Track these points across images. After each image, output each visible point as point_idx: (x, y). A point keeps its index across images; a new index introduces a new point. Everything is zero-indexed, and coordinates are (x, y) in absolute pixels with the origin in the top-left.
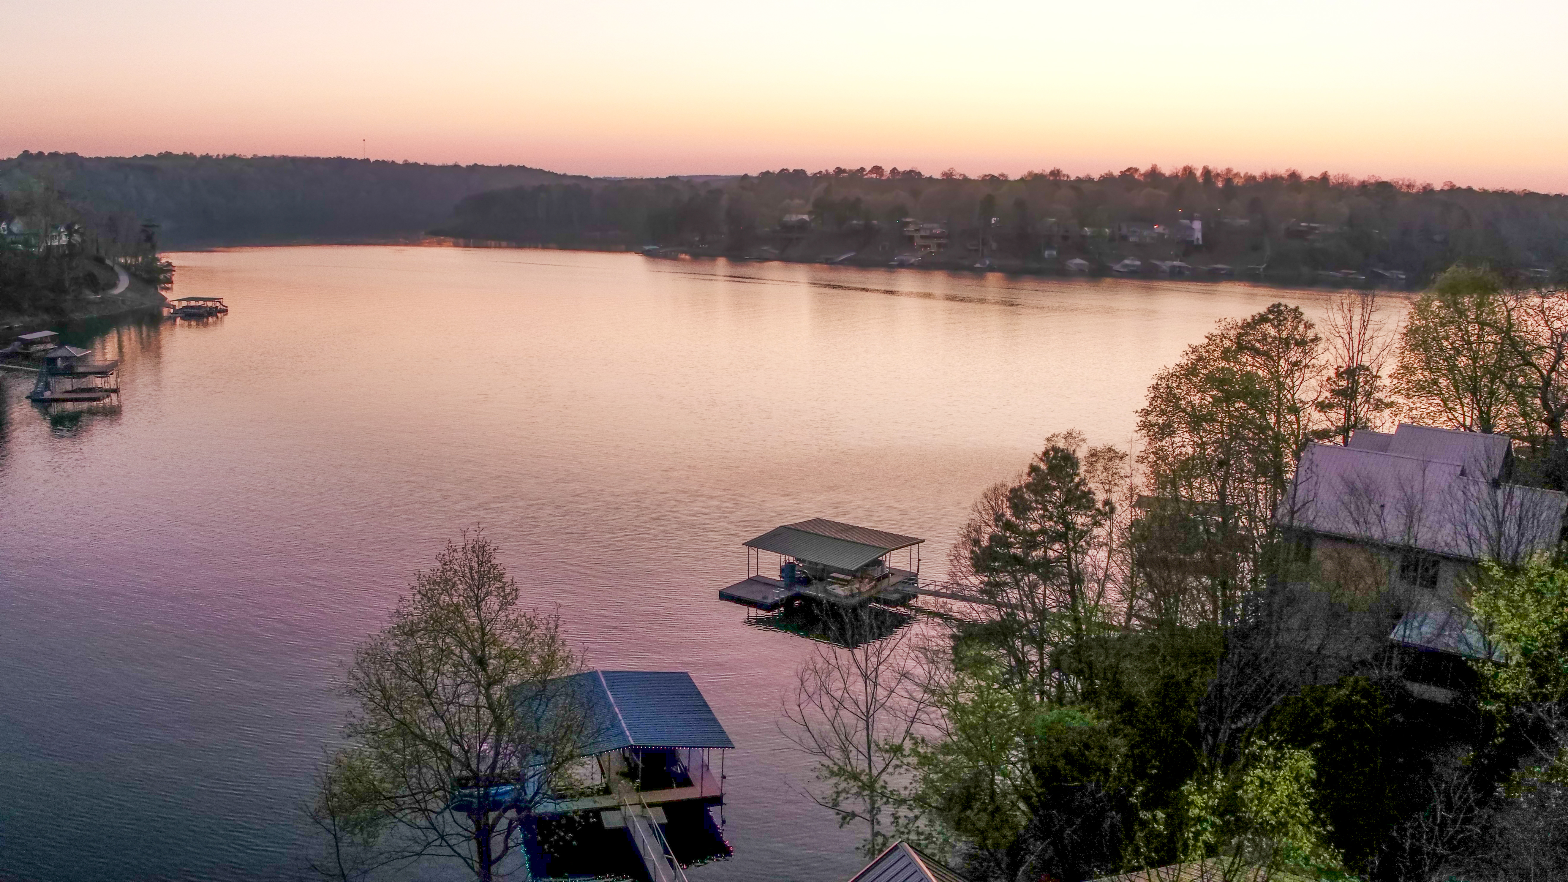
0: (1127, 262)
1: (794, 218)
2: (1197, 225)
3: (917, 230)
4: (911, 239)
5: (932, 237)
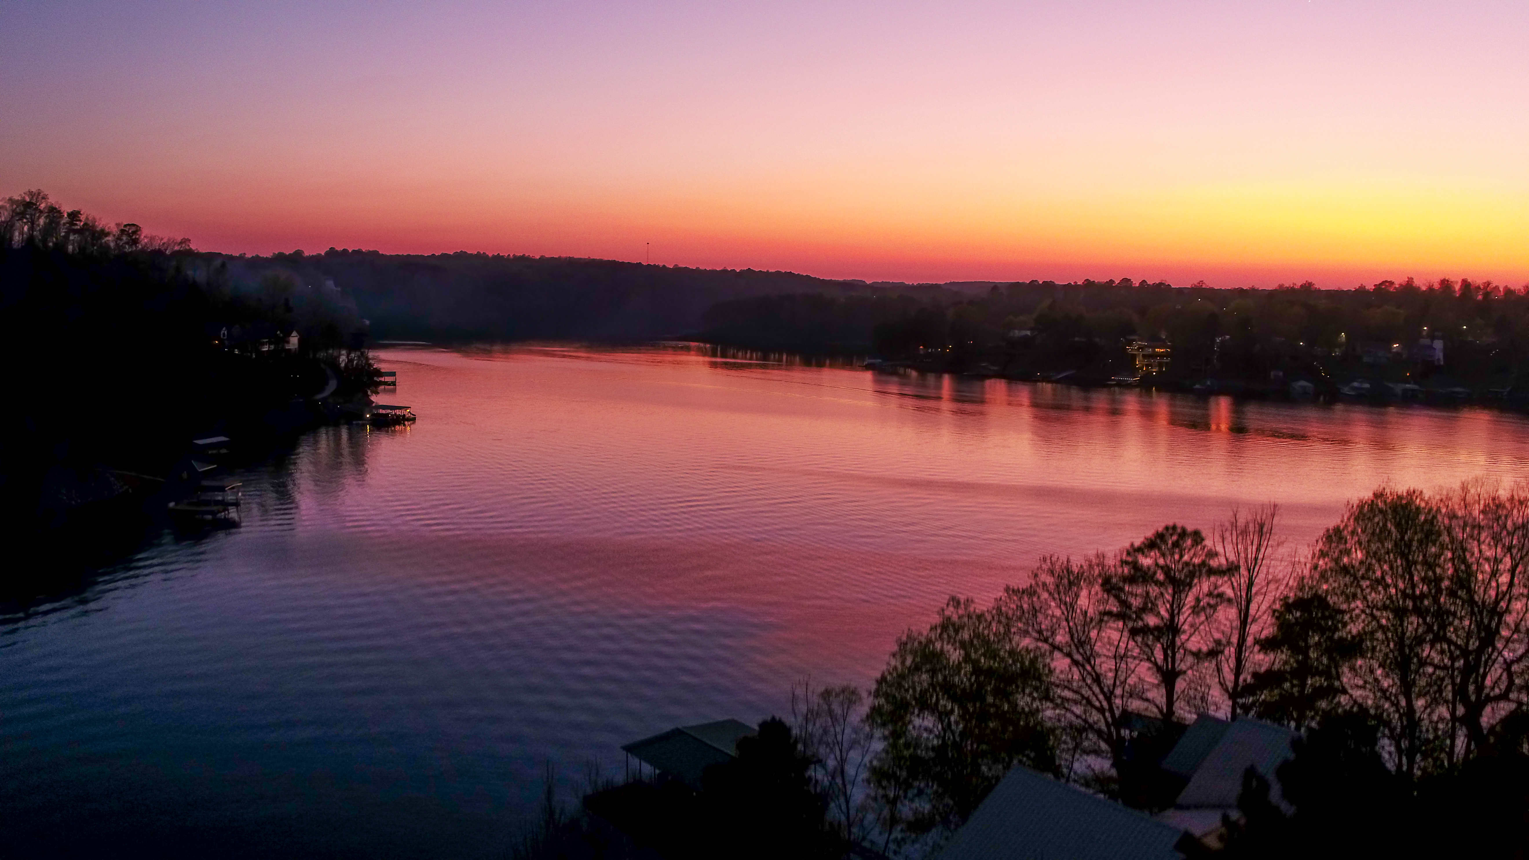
1: (1017, 333)
2: (1438, 344)
3: (1141, 348)
4: (1134, 357)
5: (1154, 356)
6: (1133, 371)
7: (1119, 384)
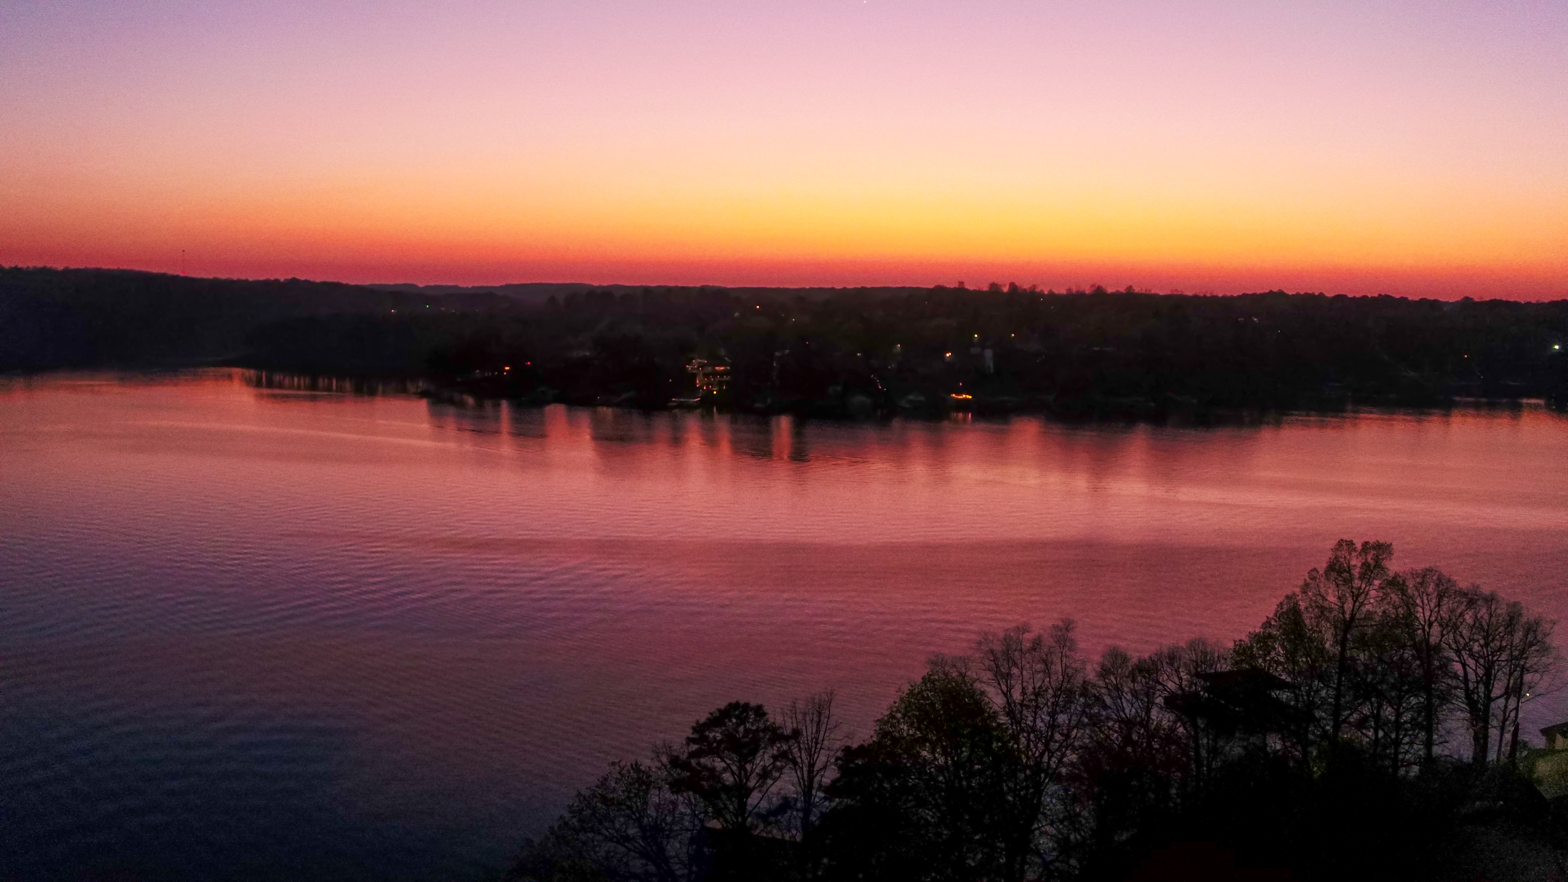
0: (911, 397)
1: (577, 354)
2: (989, 353)
3: (702, 366)
4: (694, 376)
5: (715, 374)
6: (692, 390)
7: (681, 406)
